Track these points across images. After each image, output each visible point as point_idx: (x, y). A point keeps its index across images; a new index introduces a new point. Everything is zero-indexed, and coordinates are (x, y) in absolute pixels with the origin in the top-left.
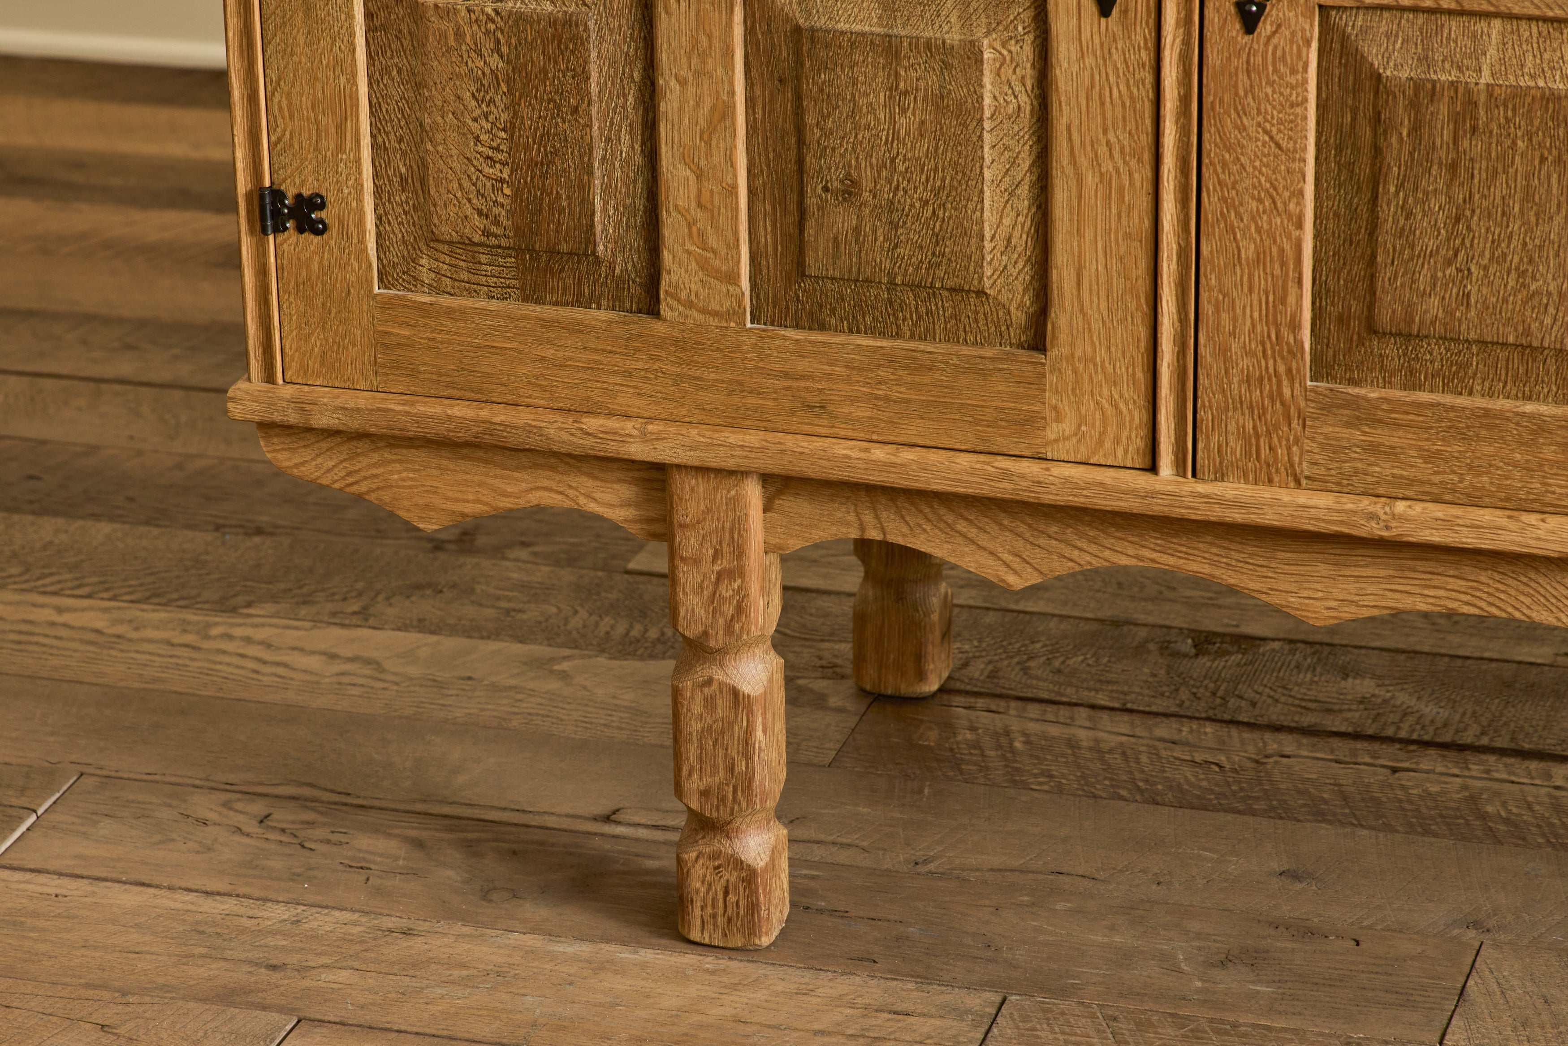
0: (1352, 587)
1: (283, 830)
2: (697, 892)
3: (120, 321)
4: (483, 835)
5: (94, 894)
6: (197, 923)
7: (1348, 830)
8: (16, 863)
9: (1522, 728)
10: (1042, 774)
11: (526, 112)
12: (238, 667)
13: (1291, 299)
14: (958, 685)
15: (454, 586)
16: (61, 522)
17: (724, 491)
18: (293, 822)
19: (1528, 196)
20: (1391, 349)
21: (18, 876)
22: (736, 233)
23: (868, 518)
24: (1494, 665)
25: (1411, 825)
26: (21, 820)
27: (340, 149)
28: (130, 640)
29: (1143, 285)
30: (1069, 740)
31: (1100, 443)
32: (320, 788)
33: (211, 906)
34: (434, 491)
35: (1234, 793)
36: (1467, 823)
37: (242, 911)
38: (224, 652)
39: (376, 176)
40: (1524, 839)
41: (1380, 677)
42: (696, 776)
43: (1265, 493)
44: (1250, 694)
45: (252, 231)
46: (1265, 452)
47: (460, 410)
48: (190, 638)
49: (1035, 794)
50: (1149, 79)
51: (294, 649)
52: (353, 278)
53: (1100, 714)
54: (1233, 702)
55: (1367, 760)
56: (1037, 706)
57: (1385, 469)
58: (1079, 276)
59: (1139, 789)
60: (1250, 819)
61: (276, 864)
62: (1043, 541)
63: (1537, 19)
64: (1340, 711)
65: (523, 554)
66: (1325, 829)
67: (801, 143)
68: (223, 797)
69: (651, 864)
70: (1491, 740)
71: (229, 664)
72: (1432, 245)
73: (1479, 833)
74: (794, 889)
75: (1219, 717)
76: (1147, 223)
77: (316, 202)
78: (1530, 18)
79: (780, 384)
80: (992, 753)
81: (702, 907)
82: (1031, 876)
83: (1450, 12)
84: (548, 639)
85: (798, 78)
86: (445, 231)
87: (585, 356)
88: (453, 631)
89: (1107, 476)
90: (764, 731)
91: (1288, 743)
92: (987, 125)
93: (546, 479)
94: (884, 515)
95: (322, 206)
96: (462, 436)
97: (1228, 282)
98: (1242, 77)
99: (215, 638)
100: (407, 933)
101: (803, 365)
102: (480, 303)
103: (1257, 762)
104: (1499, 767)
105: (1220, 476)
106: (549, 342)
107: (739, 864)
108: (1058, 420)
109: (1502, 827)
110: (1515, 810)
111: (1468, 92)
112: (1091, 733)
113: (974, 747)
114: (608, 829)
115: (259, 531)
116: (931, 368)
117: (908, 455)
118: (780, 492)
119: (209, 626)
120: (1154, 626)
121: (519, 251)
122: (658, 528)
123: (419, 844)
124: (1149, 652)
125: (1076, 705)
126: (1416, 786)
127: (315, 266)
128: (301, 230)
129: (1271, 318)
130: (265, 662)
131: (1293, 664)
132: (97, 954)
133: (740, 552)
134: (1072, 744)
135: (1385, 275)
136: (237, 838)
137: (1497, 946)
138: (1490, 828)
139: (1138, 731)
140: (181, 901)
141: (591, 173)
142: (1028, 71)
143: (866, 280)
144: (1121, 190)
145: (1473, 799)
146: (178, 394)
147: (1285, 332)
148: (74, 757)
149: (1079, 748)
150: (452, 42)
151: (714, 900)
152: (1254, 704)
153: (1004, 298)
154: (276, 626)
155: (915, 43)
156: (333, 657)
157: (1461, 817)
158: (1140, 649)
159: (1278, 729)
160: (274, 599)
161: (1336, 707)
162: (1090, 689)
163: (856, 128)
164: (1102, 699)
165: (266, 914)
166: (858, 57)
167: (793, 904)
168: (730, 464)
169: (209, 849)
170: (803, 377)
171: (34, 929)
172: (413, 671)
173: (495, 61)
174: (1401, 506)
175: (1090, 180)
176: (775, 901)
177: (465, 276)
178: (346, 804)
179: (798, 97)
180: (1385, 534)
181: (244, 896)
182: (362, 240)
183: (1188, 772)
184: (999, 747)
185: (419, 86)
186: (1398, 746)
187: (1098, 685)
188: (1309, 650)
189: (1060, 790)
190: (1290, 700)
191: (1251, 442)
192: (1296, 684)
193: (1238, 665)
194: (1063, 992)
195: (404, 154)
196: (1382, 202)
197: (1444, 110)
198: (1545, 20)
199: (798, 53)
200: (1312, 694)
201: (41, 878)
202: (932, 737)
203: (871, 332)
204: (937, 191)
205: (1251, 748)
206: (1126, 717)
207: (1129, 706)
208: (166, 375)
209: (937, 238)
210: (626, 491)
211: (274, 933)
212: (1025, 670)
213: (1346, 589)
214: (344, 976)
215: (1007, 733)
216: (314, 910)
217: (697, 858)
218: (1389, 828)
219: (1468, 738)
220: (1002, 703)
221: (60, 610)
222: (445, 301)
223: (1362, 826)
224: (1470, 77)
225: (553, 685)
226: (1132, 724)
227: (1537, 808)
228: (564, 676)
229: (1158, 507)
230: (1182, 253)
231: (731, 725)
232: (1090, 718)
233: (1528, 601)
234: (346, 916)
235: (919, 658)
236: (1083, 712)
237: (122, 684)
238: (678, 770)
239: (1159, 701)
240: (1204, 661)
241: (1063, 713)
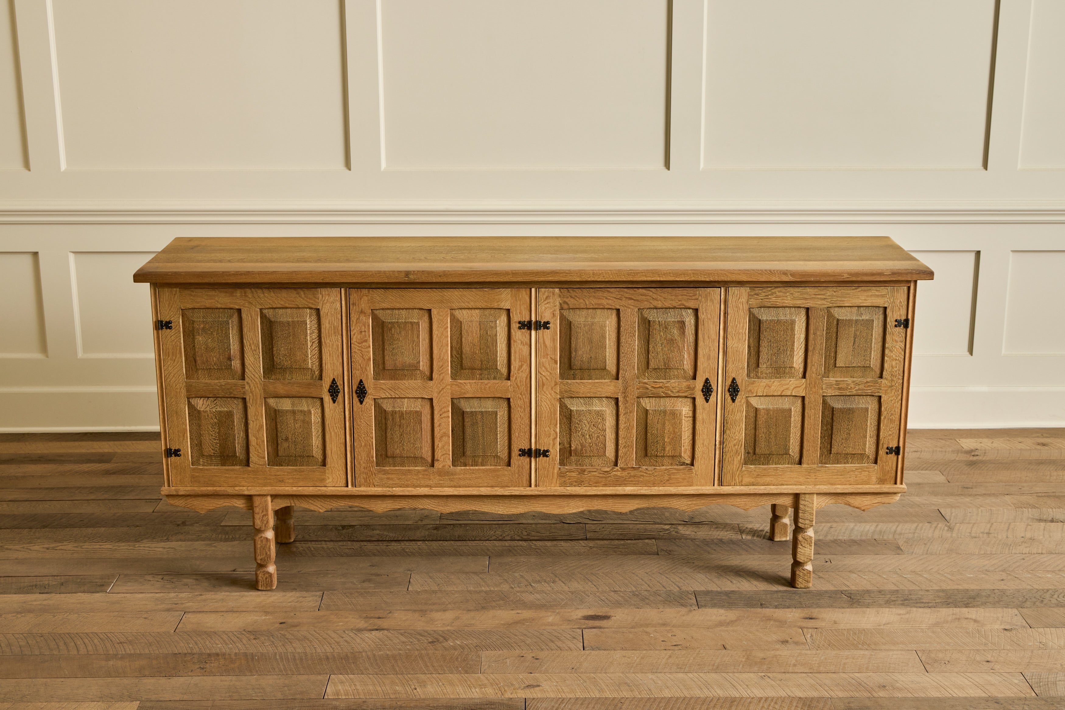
0: (385, 505)
1: (168, 580)
2: (260, 579)
3: (87, 488)
4: (210, 576)
5: (133, 596)
6: (156, 598)
7: (381, 557)
8: (114, 592)
9: (410, 536)
10: (319, 554)
11: (222, 429)
12: (144, 552)
13: (372, 452)
14: (297, 540)
15: (185, 532)
16: (92, 529)
17: (264, 499)
18: (169, 578)
19: (414, 430)
20: (391, 460)
21: (115, 594)
22: (264, 449)
23: (292, 502)
25: (393, 555)
26: (111, 584)
27: (184, 439)
28: (118, 549)
29: (344, 452)
31: (337, 482)
32: (172, 572)
33: (157, 595)
34: (204, 505)
35: (357, 553)
37: (165, 595)
38: (140, 550)
39: (191, 444)
40: (415, 555)
41: (380, 530)
42: (259, 556)
43: (369, 489)
44: (355, 536)
45: (165, 457)
46: (368, 481)
47: (209, 488)
48: (132, 548)
49: (318, 557)
50: (343, 414)
51: (155, 547)
52: (186, 465)
53: (327, 542)
54: (352, 537)
55: (381, 544)
56: (314, 542)
57: (391, 482)
58: (331, 451)
59: (339, 554)
60: (361, 557)
61: (168, 586)
62: (326, 503)
63: (413, 398)
65: (197, 525)
66: (376, 557)
67: (277, 431)
68: (152, 576)
69: (246, 578)
70: (404, 539)
71: (142, 552)
72: (397, 440)
73: (406, 555)
74: (278, 577)
75: (350, 540)
76: (344, 441)
77: (179, 450)
78: (412, 398)
79: (274, 477)
80: (307, 551)
81: (261, 583)
82: (322, 571)
83: (398, 398)
84: (209, 540)
85: (276, 419)
86: (206, 454)
87: (234, 475)
88: (188, 540)
89: (339, 489)
90: (271, 545)
91: (365, 543)
92: (313, 425)
93: (227, 500)
94: (295, 501)
95: (180, 451)
96: (211, 493)
97: (360, 450)
98: (360, 412)
99: (137, 547)
100: (201, 595)
101: (278, 473)
102: (213, 467)
103: (360, 547)
104: (407, 543)
105: (360, 486)
106: (228, 473)
107: (268, 573)
108: (329, 479)
109: (410, 553)
110: (412, 550)
111: (402, 412)
112: (326, 546)
113: (303, 551)
114: (235, 573)
115: (137, 526)
116: (304, 471)
117: (300, 488)
118: (274, 498)
119: (135, 545)
120: (333, 525)
121: (220, 456)
122: (250, 508)
123: (197, 580)
125: (322, 541)
126: (392, 548)
127: (178, 463)
128: (175, 456)
129: (368, 456)
130: (150, 550)
131: (362, 529)
132: (138, 606)
133: (267, 511)
134: (323, 548)
135: (389, 446)
136: (158, 583)
137: (414, 573)
138: (408, 554)
139: (335, 544)
140: (151, 595)
141: (235, 440)
142: (320, 414)
143: (291, 456)
144: (339, 435)
145: (403, 549)
146: (107, 501)
147: (371, 458)
148: (116, 572)
149: (325, 548)
150: (207, 417)
151: (264, 581)
152: (357, 537)
153: (317, 457)
154: (149, 543)
155: (298, 411)
156: (164, 548)
157: (402, 553)
158: (331, 530)
159: (362, 541)
160: (147, 538)
161: (373, 536)
162: (323, 538)
163: (288, 427)
164: (326, 539)
165: (170, 595)
166: (287, 414)
167: (278, 580)
168: (265, 493)
169: (153, 585)
170: (279, 475)
171: (124, 603)
172: (183, 549)
173: (215, 420)
174: (394, 489)
175: (333, 433)
176: (275, 580)
177: (209, 462)
178: (179, 574)
179: (276, 423)
180: (391, 494)
181: (164, 593)
182: (188, 457)
183: (347, 550)
185: (200, 426)
186: (387, 542)
187: (325, 537)
188: (365, 526)
189: (323, 556)
190: (364, 536)
191: (365, 480)
192: (364, 533)
193: (352, 530)
194: (335, 590)
195: (197, 440)
196: (387, 433)
197: (398, 415)
198: (415, 398)
199: (276, 414)
200: (367, 534)
201: (120, 594)
202: (295, 549)
203: (291, 466)
204: (304, 438)
205: (358, 545)
206: (332, 542)
207: (332, 540)
208: (103, 498)
209: (304, 447)
210: (243, 501)
211: (173, 598)
212: (310, 536)
213: (384, 505)
214: (191, 604)
215: (309, 547)
216: (180, 593)
217: (260, 573)
218: (389, 556)
219: (400, 539)
220: (307, 542)
221: (100, 545)
222: (205, 467)
223: (384, 556)
224: (402, 409)
225: (213, 548)
227: (416, 549)
228: (215, 546)
229: (349, 493)
230: (351, 446)
231: (266, 545)
232: (325, 543)
233: (418, 504)
234: (187, 593)
235: (290, 535)
237: (120, 558)
238: (255, 555)
239: (338, 539)
240: (345, 531)
241: (319, 543)
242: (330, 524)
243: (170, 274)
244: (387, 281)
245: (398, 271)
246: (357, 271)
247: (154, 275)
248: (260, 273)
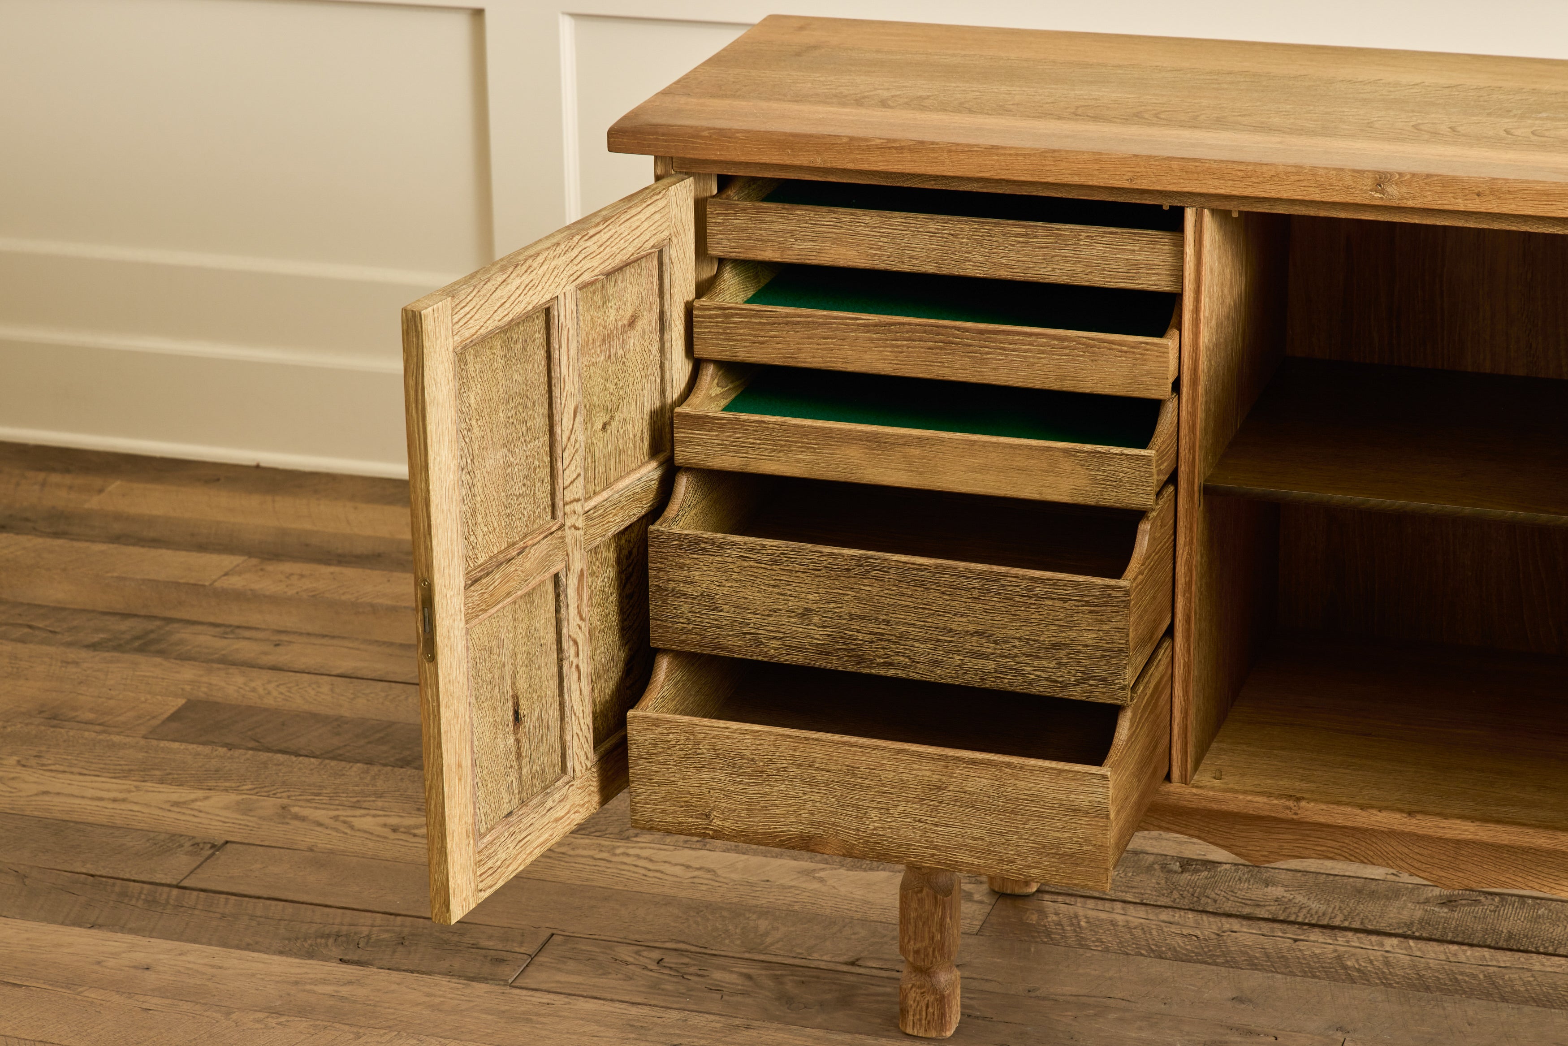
0: (1276, 845)
1: (671, 968)
2: (911, 1006)
4: (784, 972)
5: (569, 1003)
6: (629, 1020)
7: (1270, 975)
8: (524, 985)
9: (1367, 916)
10: (1097, 940)
12: (634, 872)
14: (1047, 888)
18: (676, 964)
21: (524, 992)
24: (1351, 880)
25: (1305, 972)
26: (524, 960)
28: (570, 856)
30: (1112, 921)
32: (689, 944)
33: (634, 1010)
35: (1205, 952)
36: (1336, 971)
37: (654, 1014)
38: (625, 864)
40: (1368, 981)
41: (1286, 886)
42: (912, 942)
44: (1213, 895)
48: (604, 855)
49: (1095, 953)
51: (665, 862)
53: (1128, 906)
54: (1203, 900)
55: (1280, 934)
56: (1093, 901)
59: (1152, 950)
60: (1214, 968)
61: (669, 987)
64: (1264, 906)
66: (1258, 974)
68: (636, 948)
70: (1350, 923)
71: (629, 871)
73: (1343, 977)
74: (963, 1006)
75: (1196, 908)
80: (1069, 928)
81: (914, 1015)
82: (1093, 999)
84: (811, 858)
90: (951, 918)
91: (1235, 924)
99: (619, 855)
100: (747, 1027)
103: (1218, 935)
104: (1354, 939)
107: (934, 991)
109: (1356, 974)
110: (1363, 964)
112: (1123, 917)
113: (1058, 925)
114: (854, 969)
119: (614, 848)
120: (1157, 854)
123: (750, 977)
124: (1155, 870)
125: (1114, 900)
126: (1308, 950)
130: (650, 870)
131: (1237, 878)
132: (575, 1037)
134: (1113, 923)
136: (645, 972)
137: (1353, 1041)
138: (1349, 974)
139: (1151, 916)
140: (618, 1008)
145: (1339, 958)
148: (547, 925)
149: (1118, 926)
151: (921, 1011)
152: (1215, 901)
154: (653, 848)
156: (688, 867)
157: (1333, 968)
158: (1149, 869)
159: (1229, 915)
161: (1262, 903)
162: (1122, 892)
165: (667, 1016)
167: (962, 1014)
169: (631, 978)
171: (538, 1023)
172: (734, 876)
174: (1303, 803)
176: (954, 1012)
178: (705, 954)
180: (1295, 817)
181: (654, 1006)
183: (1179, 940)
184: (1072, 925)
186: (1297, 926)
187: (1126, 889)
188: (1246, 870)
189: (1107, 950)
190: (1236, 899)
192: (1239, 889)
193: (1206, 878)
200: (1248, 895)
201: (538, 994)
202: (1034, 918)
205: (1214, 927)
206: (1143, 908)
207: (1145, 901)
211: (673, 1027)
215: (1076, 917)
216: (694, 1014)
217: (912, 988)
218: (1293, 974)
219: (1337, 922)
220: (1073, 899)
223: (1278, 973)
225: (816, 885)
226: (1147, 912)
227: (1375, 963)
228: (822, 880)
232: (1123, 909)
233: (1371, 854)
234: (712, 1017)
236: (1118, 905)
237: (569, 882)
238: (902, 939)
239: (1161, 899)
240: (1186, 876)
241: (1108, 905)
242: (1149, 849)
243: (706, 134)
244: (1317, 197)
245: (1354, 171)
246: (1233, 162)
247: (663, 135)
248: (953, 149)
